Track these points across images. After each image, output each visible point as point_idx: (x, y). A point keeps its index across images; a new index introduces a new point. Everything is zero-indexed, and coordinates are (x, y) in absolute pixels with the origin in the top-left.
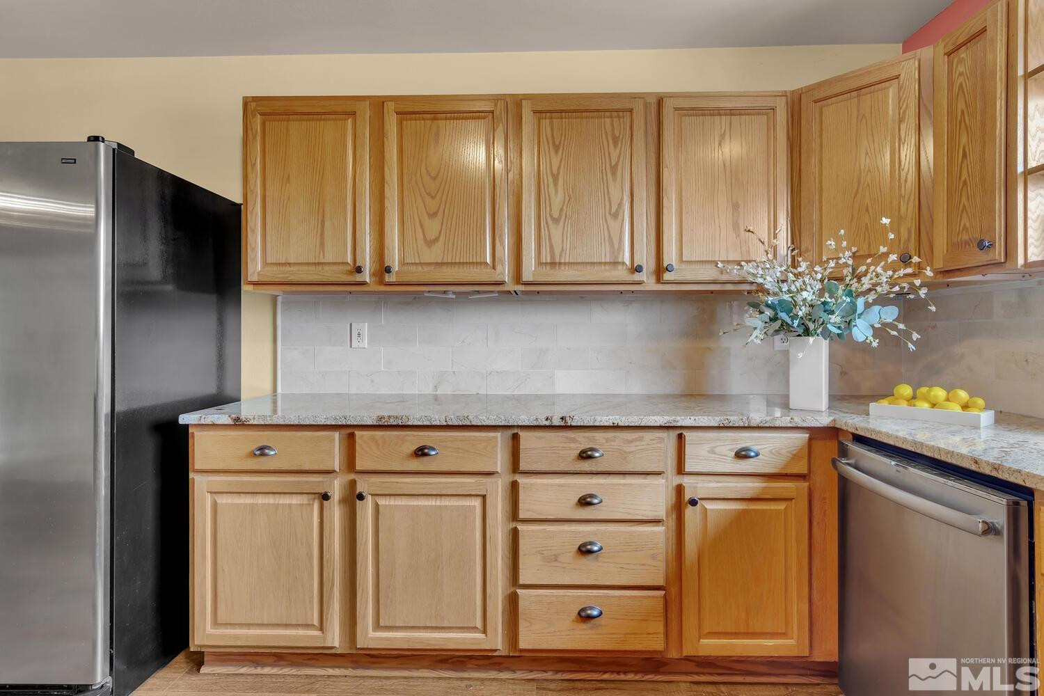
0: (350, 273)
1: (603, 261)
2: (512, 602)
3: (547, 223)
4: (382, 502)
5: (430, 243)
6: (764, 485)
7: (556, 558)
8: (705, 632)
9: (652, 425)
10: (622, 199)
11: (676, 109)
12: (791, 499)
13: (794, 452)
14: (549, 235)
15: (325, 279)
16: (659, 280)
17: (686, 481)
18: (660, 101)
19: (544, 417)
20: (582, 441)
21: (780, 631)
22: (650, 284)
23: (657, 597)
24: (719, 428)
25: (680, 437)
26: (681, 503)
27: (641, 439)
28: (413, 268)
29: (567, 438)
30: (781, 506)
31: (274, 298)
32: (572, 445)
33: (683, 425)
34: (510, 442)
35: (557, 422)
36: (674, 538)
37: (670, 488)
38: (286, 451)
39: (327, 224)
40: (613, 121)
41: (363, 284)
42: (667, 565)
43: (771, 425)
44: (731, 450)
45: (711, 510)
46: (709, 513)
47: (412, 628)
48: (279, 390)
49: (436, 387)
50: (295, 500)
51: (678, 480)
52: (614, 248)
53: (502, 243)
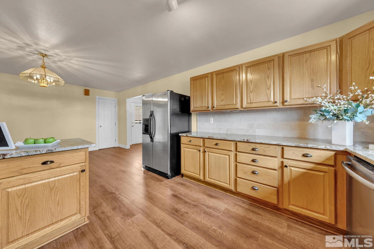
0: (207, 108)
1: (265, 101)
2: (236, 180)
3: (249, 93)
4: (209, 153)
5: (222, 101)
6: (314, 166)
7: (246, 173)
8: (291, 204)
9: (272, 144)
10: (271, 84)
11: (289, 56)
12: (326, 172)
13: (327, 157)
14: (250, 96)
15: (203, 110)
16: (283, 105)
17: (285, 161)
18: (283, 55)
19: (243, 139)
20: (253, 146)
21: (321, 212)
22: (281, 106)
23: (274, 189)
24: (295, 147)
25: (283, 148)
26: (283, 166)
27: (270, 147)
28: (219, 106)
29: (249, 145)
30: (322, 174)
31: (197, 113)
32: (250, 147)
33: (283, 145)
34: (235, 144)
35: (246, 141)
36: (281, 175)
37: (279, 162)
38: (194, 141)
39: (203, 99)
40: (268, 64)
41: (210, 110)
42: (278, 182)
43: (316, 148)
44: (301, 154)
45: (293, 170)
46: (292, 171)
47: (215, 180)
48: (198, 131)
49: (227, 132)
50: (195, 151)
51: (282, 160)
52: (268, 97)
53: (238, 99)
